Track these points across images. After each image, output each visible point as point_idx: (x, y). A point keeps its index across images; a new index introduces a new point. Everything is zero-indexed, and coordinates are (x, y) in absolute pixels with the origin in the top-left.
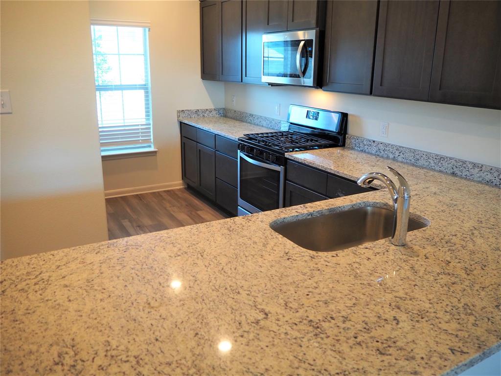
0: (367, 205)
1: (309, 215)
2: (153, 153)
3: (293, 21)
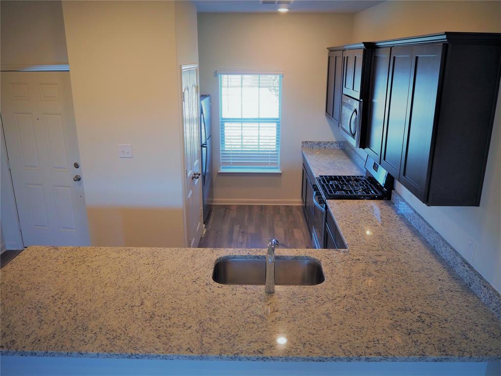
2: (279, 175)
3: (353, 90)
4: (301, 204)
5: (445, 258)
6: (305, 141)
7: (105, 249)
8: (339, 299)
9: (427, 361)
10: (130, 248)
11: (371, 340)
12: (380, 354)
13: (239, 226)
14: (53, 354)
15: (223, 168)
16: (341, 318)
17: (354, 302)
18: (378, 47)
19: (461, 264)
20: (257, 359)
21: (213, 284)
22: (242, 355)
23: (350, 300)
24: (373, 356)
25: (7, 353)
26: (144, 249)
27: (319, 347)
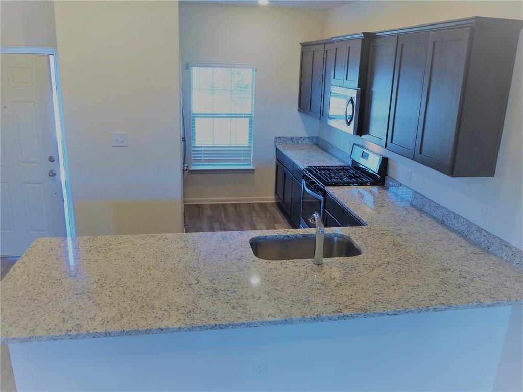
0: (336, 235)
1: (285, 237)
2: (252, 171)
3: (347, 79)
4: (274, 201)
5: (457, 229)
6: (278, 136)
7: (126, 237)
8: (385, 265)
9: (483, 307)
10: (153, 235)
11: (431, 294)
12: (443, 304)
13: (218, 223)
14: (130, 332)
15: (193, 166)
16: (395, 280)
17: (399, 267)
18: (378, 37)
19: (477, 231)
20: (338, 318)
21: (260, 261)
22: (324, 315)
23: (394, 265)
24: (439, 306)
25: (77, 336)
26: (170, 235)
27: (390, 303)
